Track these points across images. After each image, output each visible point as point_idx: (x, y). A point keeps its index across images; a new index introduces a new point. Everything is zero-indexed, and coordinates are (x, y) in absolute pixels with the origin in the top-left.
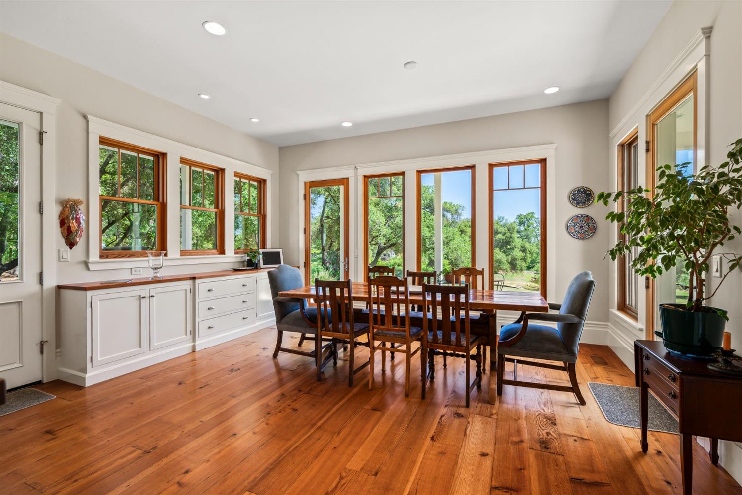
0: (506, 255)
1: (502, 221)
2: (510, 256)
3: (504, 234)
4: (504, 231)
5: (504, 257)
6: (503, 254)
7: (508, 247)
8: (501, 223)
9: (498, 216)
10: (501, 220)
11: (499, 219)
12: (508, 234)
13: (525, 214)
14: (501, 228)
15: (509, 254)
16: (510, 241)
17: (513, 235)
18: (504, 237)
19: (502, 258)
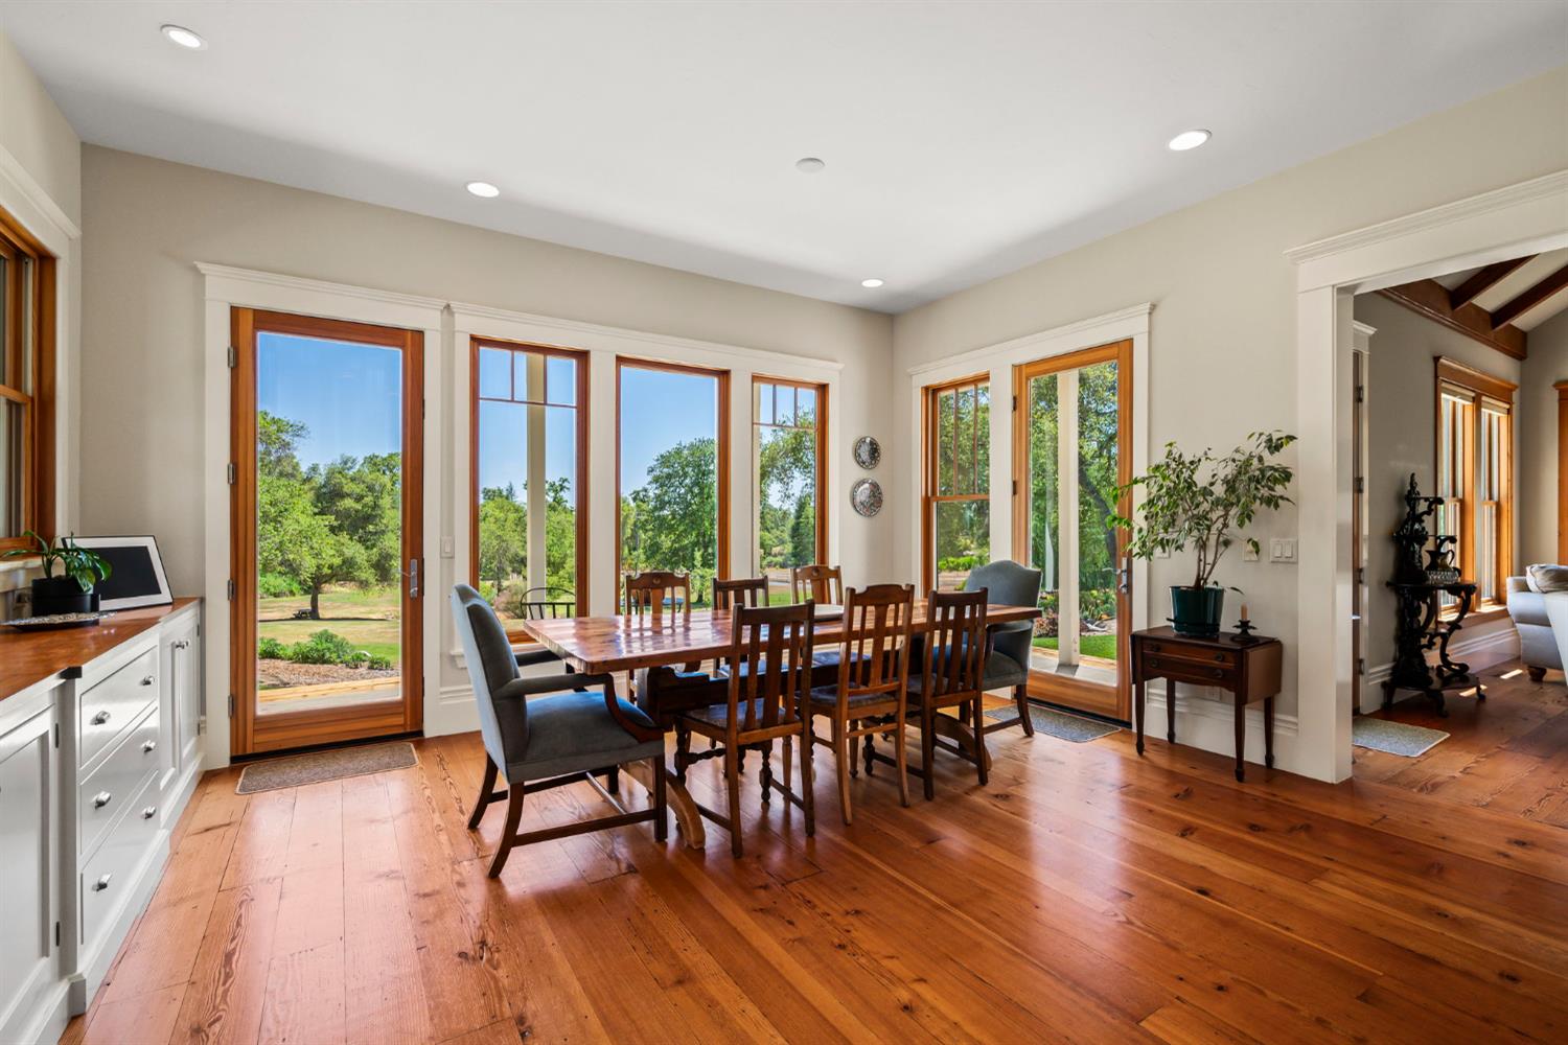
0: (367, 548)
1: (351, 468)
2: (375, 550)
3: (359, 499)
4: (358, 491)
5: (363, 551)
6: (359, 545)
7: (371, 528)
8: (351, 473)
9: (342, 456)
10: (349, 464)
11: (346, 463)
12: (368, 500)
13: (385, 455)
14: (351, 484)
15: (374, 546)
16: (376, 516)
17: (381, 502)
18: (359, 506)
19: (357, 555)
